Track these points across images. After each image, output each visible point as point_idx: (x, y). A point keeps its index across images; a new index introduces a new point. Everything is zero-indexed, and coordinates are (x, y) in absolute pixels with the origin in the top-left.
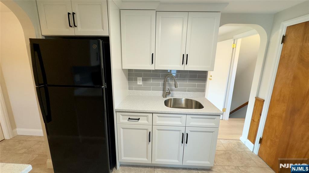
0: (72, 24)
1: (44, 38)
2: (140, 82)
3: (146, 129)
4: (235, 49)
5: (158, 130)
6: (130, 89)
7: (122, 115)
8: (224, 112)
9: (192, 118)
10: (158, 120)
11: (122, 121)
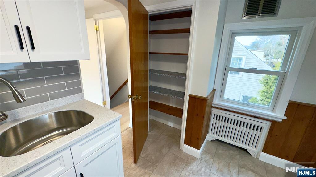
4: (98, 31)
8: (105, 105)
9: (82, 145)
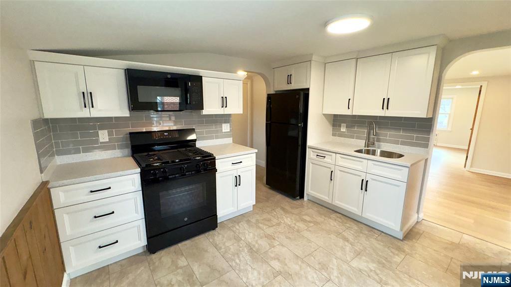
0: (289, 82)
1: (274, 93)
2: (343, 129)
3: (330, 168)
5: (340, 171)
6: (334, 135)
7: (313, 152)
9: (374, 164)
10: (341, 161)
11: (312, 156)
